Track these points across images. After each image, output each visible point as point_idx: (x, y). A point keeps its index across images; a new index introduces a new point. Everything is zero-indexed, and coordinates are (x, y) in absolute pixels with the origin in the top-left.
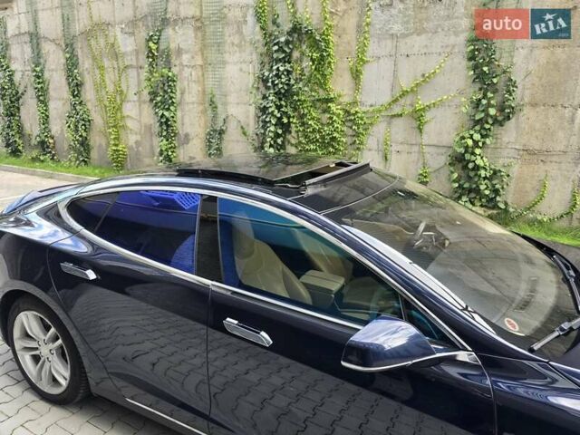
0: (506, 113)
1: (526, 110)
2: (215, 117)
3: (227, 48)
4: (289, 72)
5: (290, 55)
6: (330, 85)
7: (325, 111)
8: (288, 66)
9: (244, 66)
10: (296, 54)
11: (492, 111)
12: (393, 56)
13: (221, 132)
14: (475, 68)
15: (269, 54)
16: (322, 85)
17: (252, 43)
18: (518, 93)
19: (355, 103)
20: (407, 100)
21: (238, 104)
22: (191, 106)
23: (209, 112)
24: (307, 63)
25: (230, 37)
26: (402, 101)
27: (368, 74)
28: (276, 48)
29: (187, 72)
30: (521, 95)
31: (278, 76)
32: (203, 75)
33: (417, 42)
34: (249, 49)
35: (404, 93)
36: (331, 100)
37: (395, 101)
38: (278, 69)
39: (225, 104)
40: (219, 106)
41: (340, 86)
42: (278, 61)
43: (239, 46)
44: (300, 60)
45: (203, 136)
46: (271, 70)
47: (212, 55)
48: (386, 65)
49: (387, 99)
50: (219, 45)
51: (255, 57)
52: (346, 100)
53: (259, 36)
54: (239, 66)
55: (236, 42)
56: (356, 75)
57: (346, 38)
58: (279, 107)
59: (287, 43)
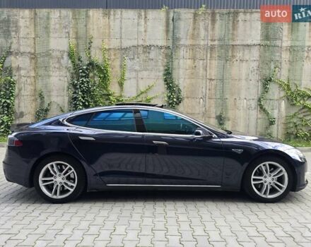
0: (179, 101)
1: (186, 100)
2: (42, 102)
3: (51, 69)
4: (88, 82)
5: (88, 75)
6: (109, 88)
7: (107, 100)
8: (87, 80)
9: (62, 78)
10: (91, 75)
11: (175, 100)
12: (137, 78)
13: (47, 110)
14: (167, 84)
15: (77, 73)
16: (106, 88)
17: (67, 68)
18: (182, 93)
19: (121, 96)
20: (143, 95)
21: (57, 96)
22: (25, 97)
23: (39, 100)
24: (97, 79)
25: (53, 64)
26: (141, 96)
27: (126, 84)
28: (81, 71)
29: (23, 79)
30: (183, 94)
31: (82, 84)
32: (35, 81)
33: (145, 74)
34: (65, 70)
35: (142, 93)
36: (110, 95)
37: (139, 96)
38: (82, 80)
39: (49, 96)
40: (45, 97)
41: (114, 88)
42: (82, 77)
43: (59, 68)
44: (93, 77)
45: (33, 113)
46: (78, 80)
47: (41, 72)
48: (133, 82)
49: (135, 95)
50: (46, 67)
51: (68, 74)
52: (117, 95)
53: (70, 65)
54: (58, 78)
55: (57, 66)
56: (121, 85)
57: (115, 70)
58: (83, 98)
59: (87, 69)
